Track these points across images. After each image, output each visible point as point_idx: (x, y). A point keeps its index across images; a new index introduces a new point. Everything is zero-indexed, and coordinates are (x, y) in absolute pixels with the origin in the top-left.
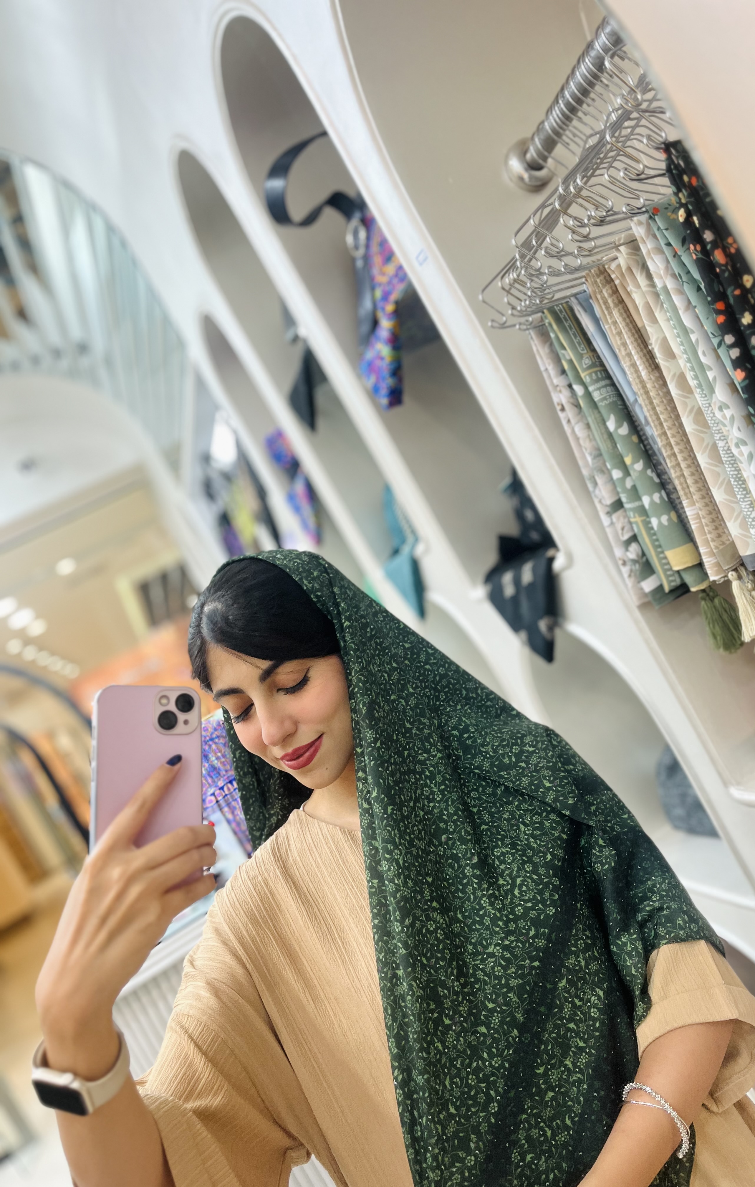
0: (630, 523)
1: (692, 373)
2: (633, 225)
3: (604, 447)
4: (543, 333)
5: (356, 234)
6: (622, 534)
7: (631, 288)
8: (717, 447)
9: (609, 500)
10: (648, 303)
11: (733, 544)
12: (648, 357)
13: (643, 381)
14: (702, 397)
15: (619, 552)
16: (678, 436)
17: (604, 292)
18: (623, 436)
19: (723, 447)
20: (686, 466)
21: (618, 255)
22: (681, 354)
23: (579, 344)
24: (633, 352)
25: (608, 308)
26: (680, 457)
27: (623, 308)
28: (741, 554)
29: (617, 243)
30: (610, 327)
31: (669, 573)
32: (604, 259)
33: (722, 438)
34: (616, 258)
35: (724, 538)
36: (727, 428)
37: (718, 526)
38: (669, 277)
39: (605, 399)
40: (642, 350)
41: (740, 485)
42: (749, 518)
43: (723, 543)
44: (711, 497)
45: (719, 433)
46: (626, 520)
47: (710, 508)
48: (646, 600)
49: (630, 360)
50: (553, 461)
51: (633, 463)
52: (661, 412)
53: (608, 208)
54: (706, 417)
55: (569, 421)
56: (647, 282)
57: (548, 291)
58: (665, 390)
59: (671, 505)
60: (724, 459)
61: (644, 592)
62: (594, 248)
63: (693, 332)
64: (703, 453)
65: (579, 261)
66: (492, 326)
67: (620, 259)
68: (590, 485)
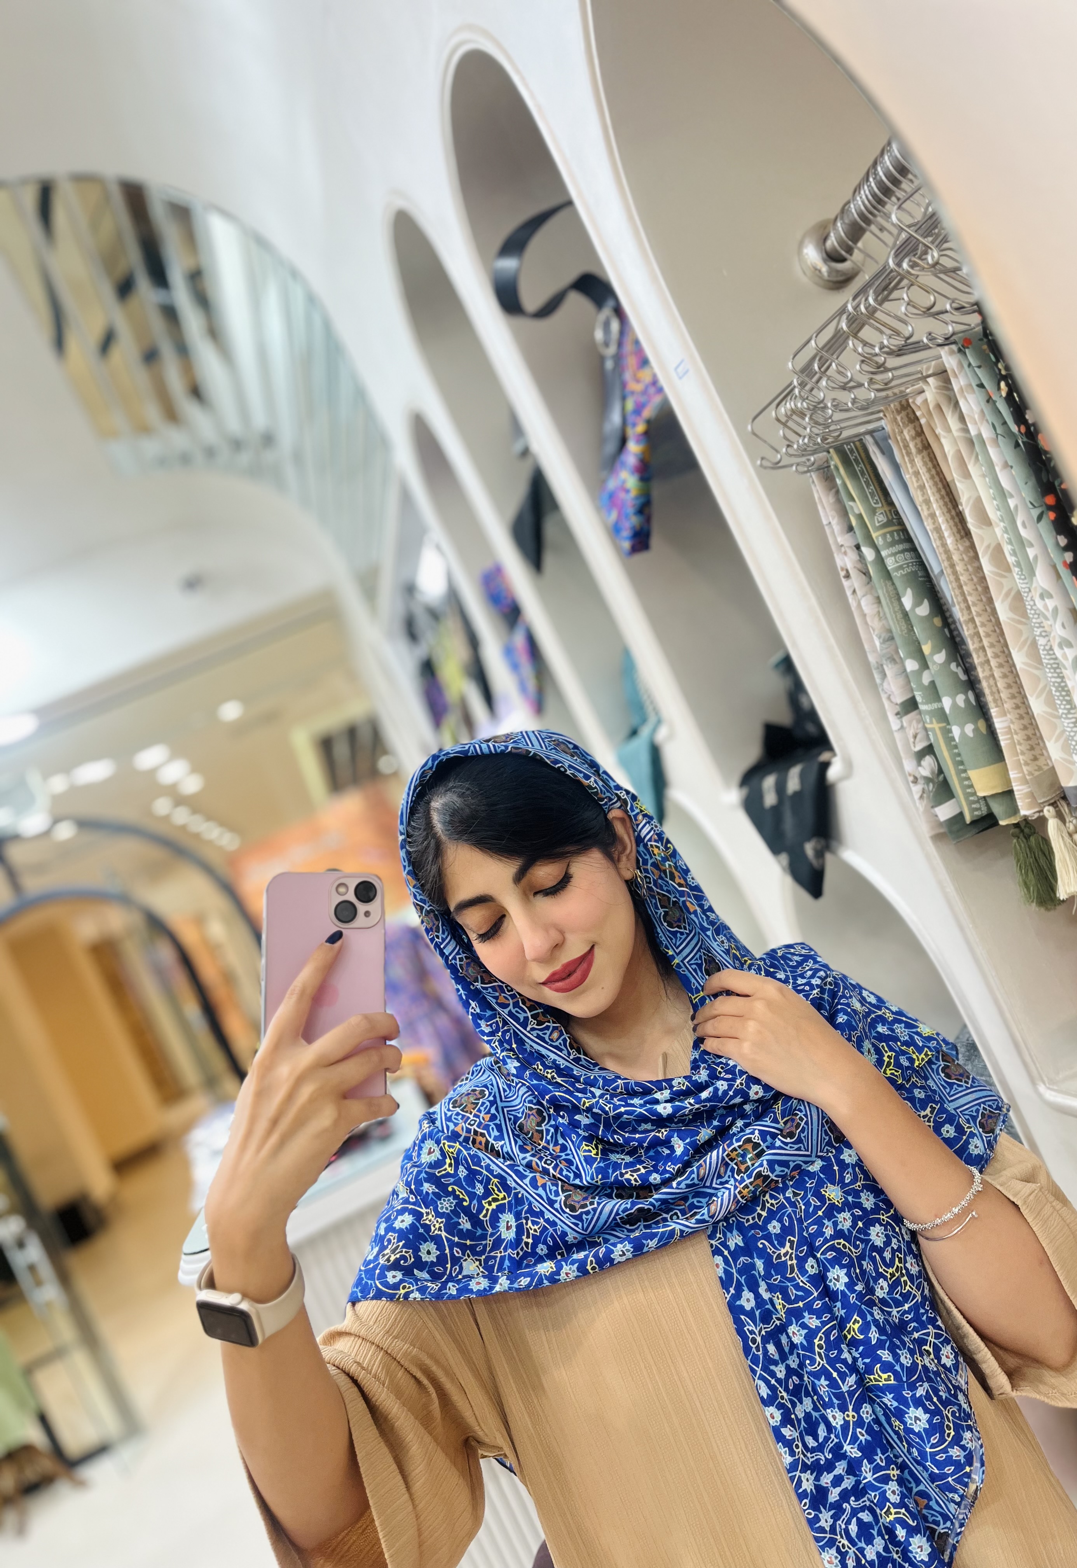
0: (926, 729)
1: (1010, 547)
2: (944, 354)
3: (898, 629)
4: (828, 478)
5: (607, 326)
6: (914, 743)
7: (939, 431)
8: (1037, 644)
9: (900, 698)
10: (959, 451)
11: (1052, 771)
12: (957, 520)
13: (949, 551)
14: (1020, 579)
15: (909, 765)
16: (990, 624)
17: (905, 432)
18: (922, 619)
19: (1044, 646)
20: (997, 664)
22: (998, 521)
23: (872, 494)
24: (938, 513)
25: (909, 454)
26: (990, 652)
27: (929, 454)
28: (1063, 785)
29: (924, 374)
30: (911, 478)
31: (972, 798)
32: (908, 391)
33: (1044, 634)
34: (922, 392)
35: (1041, 762)
36: (1049, 623)
37: (1035, 746)
38: (985, 422)
39: (901, 567)
40: (949, 511)
41: (1063, 696)
42: (1073, 740)
43: (1040, 768)
44: (1028, 707)
45: (1041, 627)
46: (920, 725)
47: (1026, 721)
48: (942, 830)
49: (934, 523)
50: (832, 641)
51: (933, 653)
52: (969, 592)
53: (907, 335)
54: (1025, 605)
55: (854, 591)
56: (960, 426)
57: (832, 428)
58: (976, 564)
59: (981, 710)
60: (1045, 661)
61: (939, 821)
62: (892, 380)
63: (1012, 496)
64: (1020, 650)
65: (873, 395)
66: (761, 465)
67: (927, 393)
68: (878, 676)
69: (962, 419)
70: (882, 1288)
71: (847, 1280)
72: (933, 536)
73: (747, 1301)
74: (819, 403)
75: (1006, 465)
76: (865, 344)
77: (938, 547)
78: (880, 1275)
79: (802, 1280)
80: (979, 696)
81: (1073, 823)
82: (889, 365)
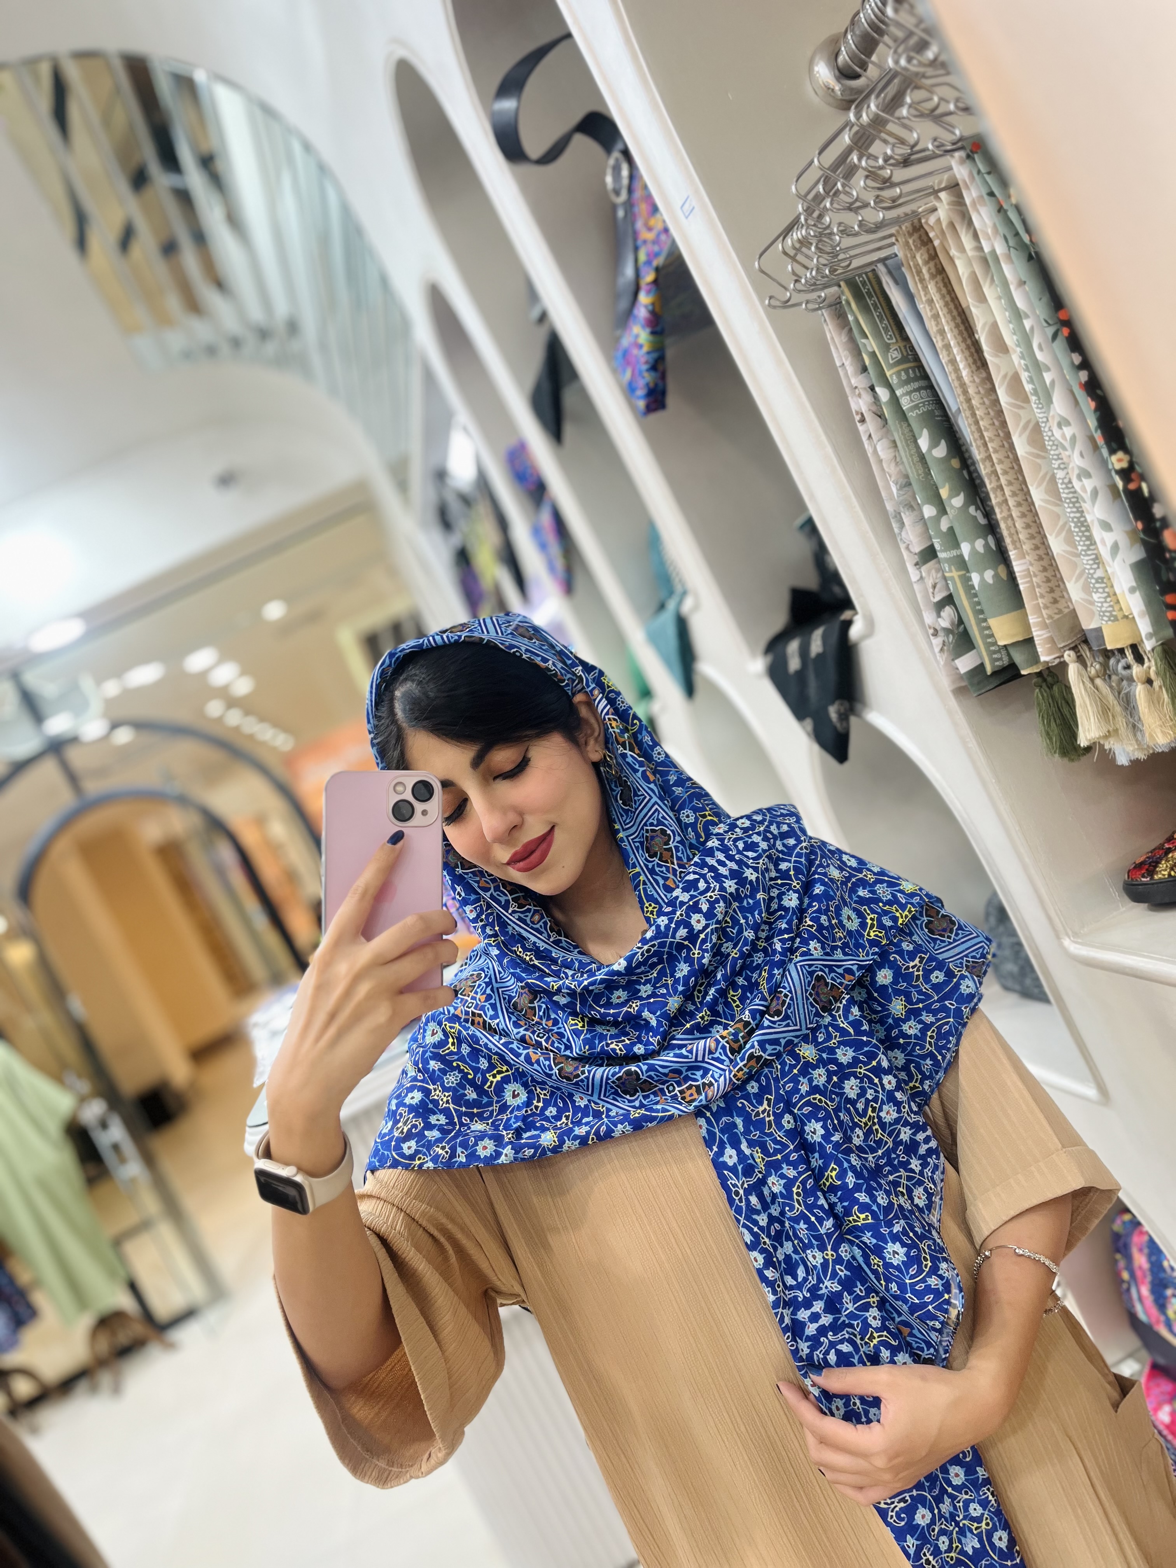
0: (945, 579)
1: (1026, 374)
2: (953, 163)
3: (914, 473)
4: (840, 315)
5: (617, 169)
6: (933, 593)
7: (953, 252)
8: (1055, 478)
9: (918, 547)
10: (974, 273)
11: (1074, 614)
12: (973, 350)
13: (965, 384)
14: (1038, 408)
15: (929, 617)
16: (1007, 461)
17: (918, 258)
18: (939, 461)
19: (1063, 479)
20: (1015, 504)
21: (938, 204)
22: (1014, 347)
23: (886, 330)
24: (952, 343)
25: (922, 280)
26: (1007, 491)
27: (943, 279)
28: (1084, 627)
29: (936, 188)
30: (924, 307)
31: (993, 648)
32: (920, 210)
33: (1062, 466)
34: (934, 210)
35: (1061, 605)
36: (1067, 453)
37: (1055, 588)
38: (998, 238)
39: (916, 407)
40: (964, 340)
41: (1083, 532)
42: (1092, 578)
43: (1060, 611)
44: (1048, 547)
45: (1059, 459)
46: (940, 575)
47: (1045, 563)
48: (963, 684)
49: (949, 355)
50: (849, 491)
51: (951, 497)
52: (985, 427)
53: (912, 142)
54: (1043, 436)
55: (870, 436)
56: (974, 243)
57: (841, 256)
58: (993, 397)
59: (1001, 555)
60: (1064, 495)
61: (960, 674)
62: (900, 196)
63: (1027, 317)
64: (1038, 486)
65: (881, 215)
66: (769, 305)
67: (940, 210)
68: (895, 526)
69: (976, 236)
70: (858, 1137)
71: (823, 1132)
72: (949, 369)
73: (730, 1156)
74: (825, 229)
75: (1022, 283)
76: (870, 157)
77: (953, 380)
78: (856, 1125)
79: (779, 1135)
80: (999, 541)
81: (1094, 668)
82: (896, 179)
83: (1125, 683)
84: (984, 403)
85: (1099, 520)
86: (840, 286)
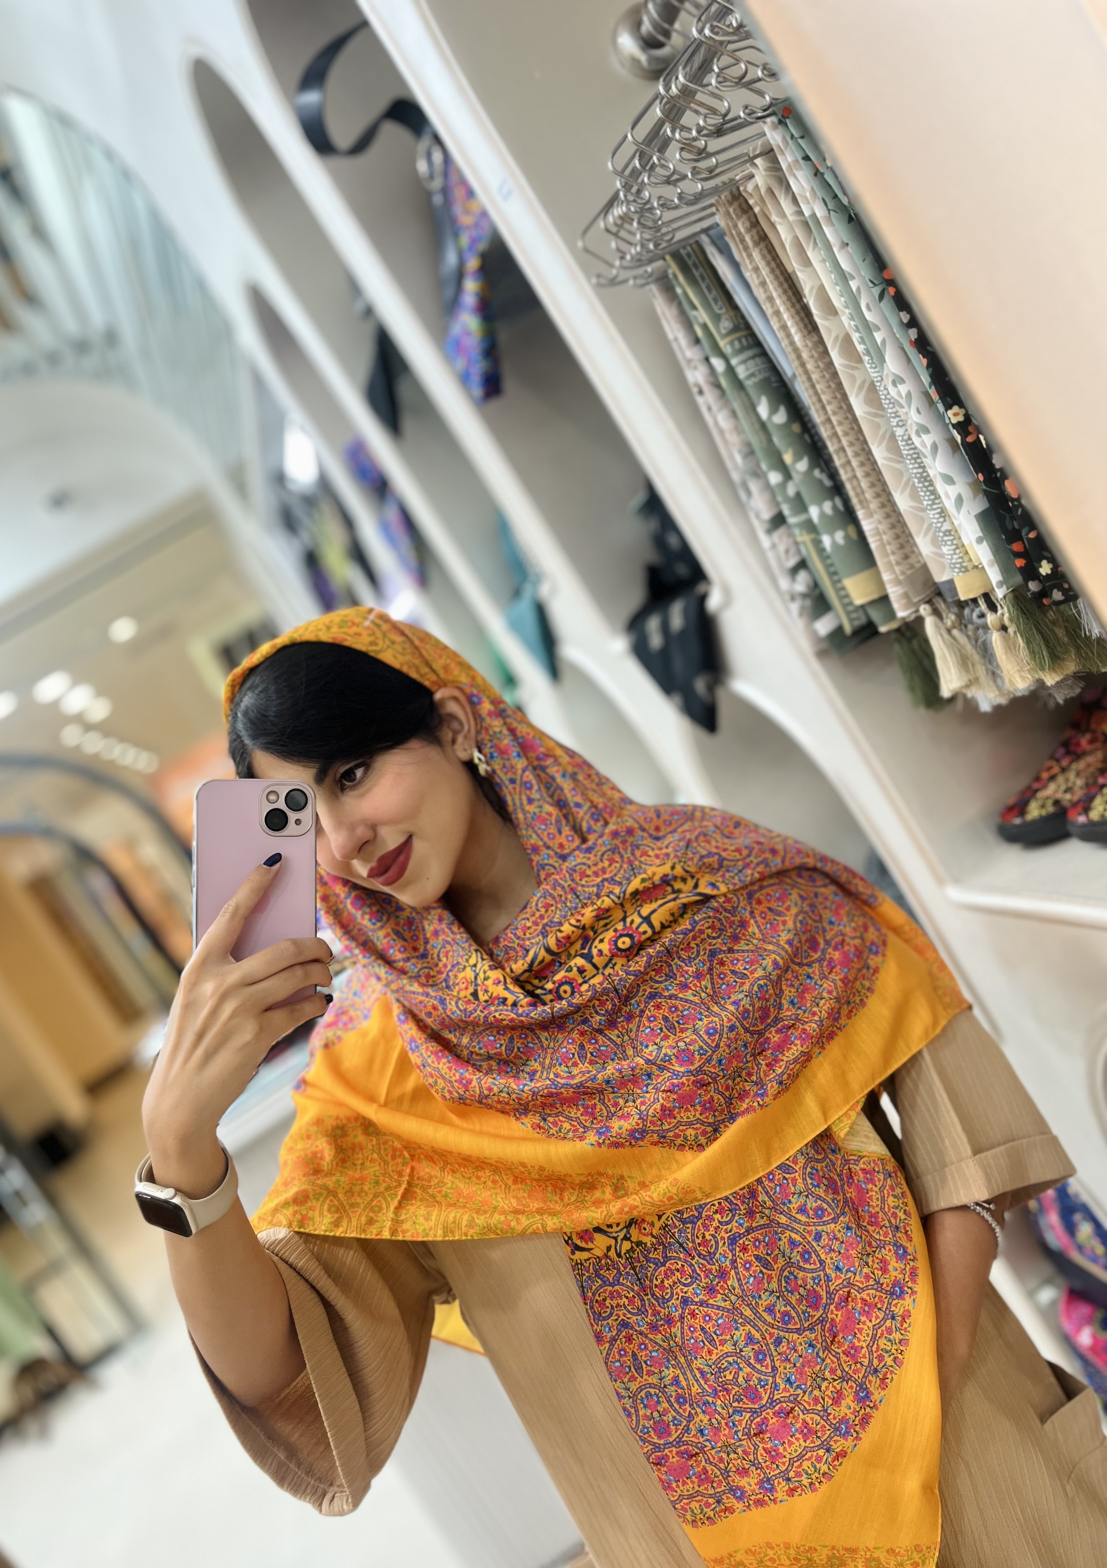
0: (796, 544)
1: (857, 335)
2: (766, 129)
3: (756, 442)
4: (668, 288)
5: (429, 155)
6: (788, 559)
7: (774, 218)
8: (895, 435)
9: (767, 514)
10: (796, 237)
11: (925, 568)
12: (803, 315)
13: (798, 349)
14: (871, 368)
15: (784, 583)
16: (847, 422)
17: (741, 226)
18: (780, 427)
19: (902, 436)
20: (858, 464)
22: (843, 308)
23: (716, 301)
24: (782, 309)
25: (746, 248)
26: (849, 452)
27: (767, 246)
28: (937, 580)
29: (751, 155)
30: (751, 276)
31: (850, 609)
32: (738, 178)
33: (900, 423)
34: (751, 176)
35: (913, 560)
36: (904, 410)
37: (905, 544)
38: (817, 200)
39: (752, 375)
40: (793, 306)
41: (927, 487)
42: (940, 531)
43: (912, 567)
44: (893, 504)
45: (897, 416)
46: (791, 540)
47: (893, 520)
49: (779, 321)
50: (694, 464)
51: (795, 462)
52: (822, 390)
53: (723, 111)
54: (879, 396)
55: (709, 409)
56: (795, 209)
57: (664, 230)
58: (827, 360)
59: (849, 516)
60: (905, 452)
61: (820, 637)
62: (717, 166)
63: (853, 278)
64: (880, 444)
65: (699, 186)
66: (598, 284)
67: (756, 177)
68: (743, 495)
69: (795, 200)
72: (781, 335)
74: (645, 204)
75: (844, 245)
76: (683, 128)
77: (786, 345)
80: (846, 501)
81: (950, 619)
82: (710, 149)
83: (981, 631)
84: (818, 367)
85: (940, 473)
86: (664, 259)
